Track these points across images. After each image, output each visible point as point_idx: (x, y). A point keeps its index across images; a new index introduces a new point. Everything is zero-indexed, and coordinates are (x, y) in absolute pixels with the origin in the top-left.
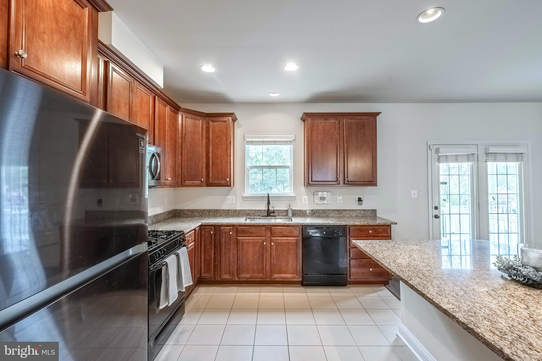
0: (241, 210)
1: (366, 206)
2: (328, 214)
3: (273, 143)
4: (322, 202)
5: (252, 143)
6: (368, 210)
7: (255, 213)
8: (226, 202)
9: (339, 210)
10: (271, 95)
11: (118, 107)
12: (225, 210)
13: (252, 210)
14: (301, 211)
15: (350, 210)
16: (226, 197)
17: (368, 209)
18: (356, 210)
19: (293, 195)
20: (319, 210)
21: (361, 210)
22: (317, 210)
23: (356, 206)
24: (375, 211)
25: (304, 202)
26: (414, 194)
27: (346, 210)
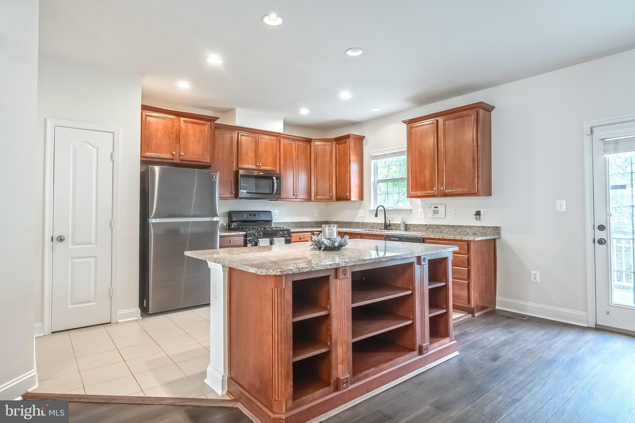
0: (367, 223)
1: (487, 221)
2: (442, 230)
3: (393, 156)
4: (436, 216)
5: (376, 157)
6: (488, 228)
7: (377, 226)
8: (358, 216)
9: (454, 225)
10: (373, 110)
11: (246, 154)
12: (357, 223)
13: (375, 223)
14: (416, 226)
15: (466, 227)
16: (358, 210)
17: (488, 225)
18: (473, 226)
19: (409, 208)
20: (432, 225)
21: (479, 227)
22: (431, 225)
23: (473, 222)
24: (497, 229)
25: (419, 216)
26: (562, 205)
27: (462, 226)
